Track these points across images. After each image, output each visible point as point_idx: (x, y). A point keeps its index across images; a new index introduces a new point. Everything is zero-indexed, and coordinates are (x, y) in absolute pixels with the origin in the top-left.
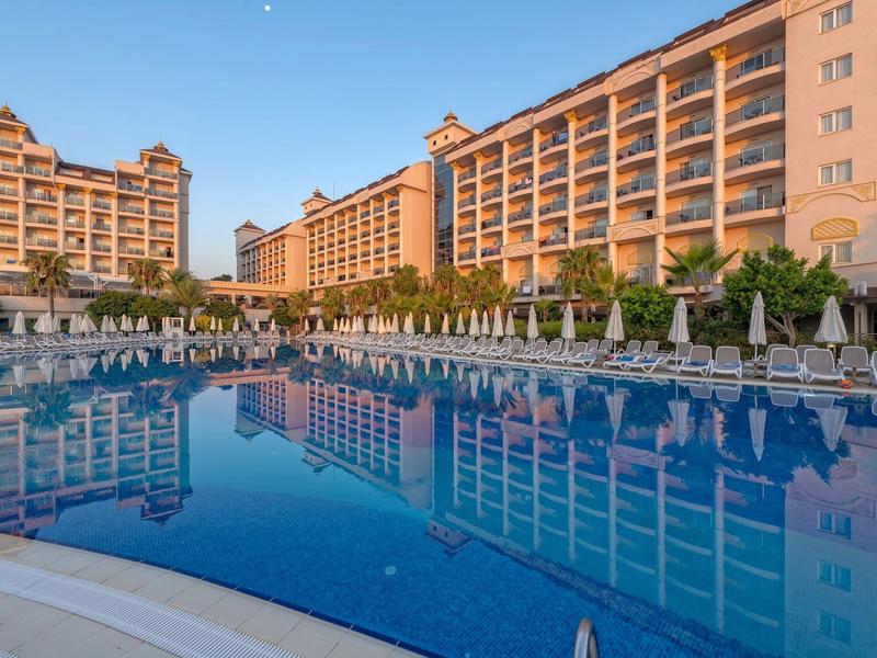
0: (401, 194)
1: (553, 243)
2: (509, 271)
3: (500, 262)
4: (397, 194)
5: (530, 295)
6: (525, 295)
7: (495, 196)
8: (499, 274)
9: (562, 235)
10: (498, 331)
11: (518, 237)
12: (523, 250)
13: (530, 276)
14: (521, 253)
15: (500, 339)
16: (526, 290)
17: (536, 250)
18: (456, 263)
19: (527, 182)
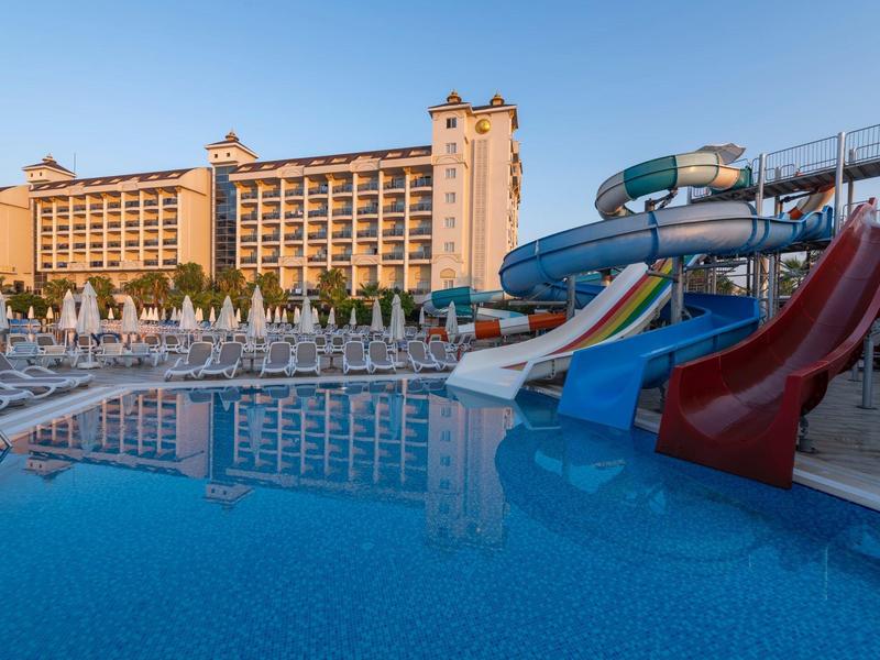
0: (179, 195)
1: (317, 260)
2: (285, 276)
3: (278, 268)
4: (175, 193)
5: (301, 295)
6: (297, 295)
7: (274, 218)
8: (277, 280)
9: (324, 256)
10: (277, 320)
11: (292, 252)
12: (295, 262)
13: (301, 280)
14: (296, 265)
15: (279, 325)
16: (298, 291)
17: (306, 264)
18: (238, 266)
19: (300, 213)
